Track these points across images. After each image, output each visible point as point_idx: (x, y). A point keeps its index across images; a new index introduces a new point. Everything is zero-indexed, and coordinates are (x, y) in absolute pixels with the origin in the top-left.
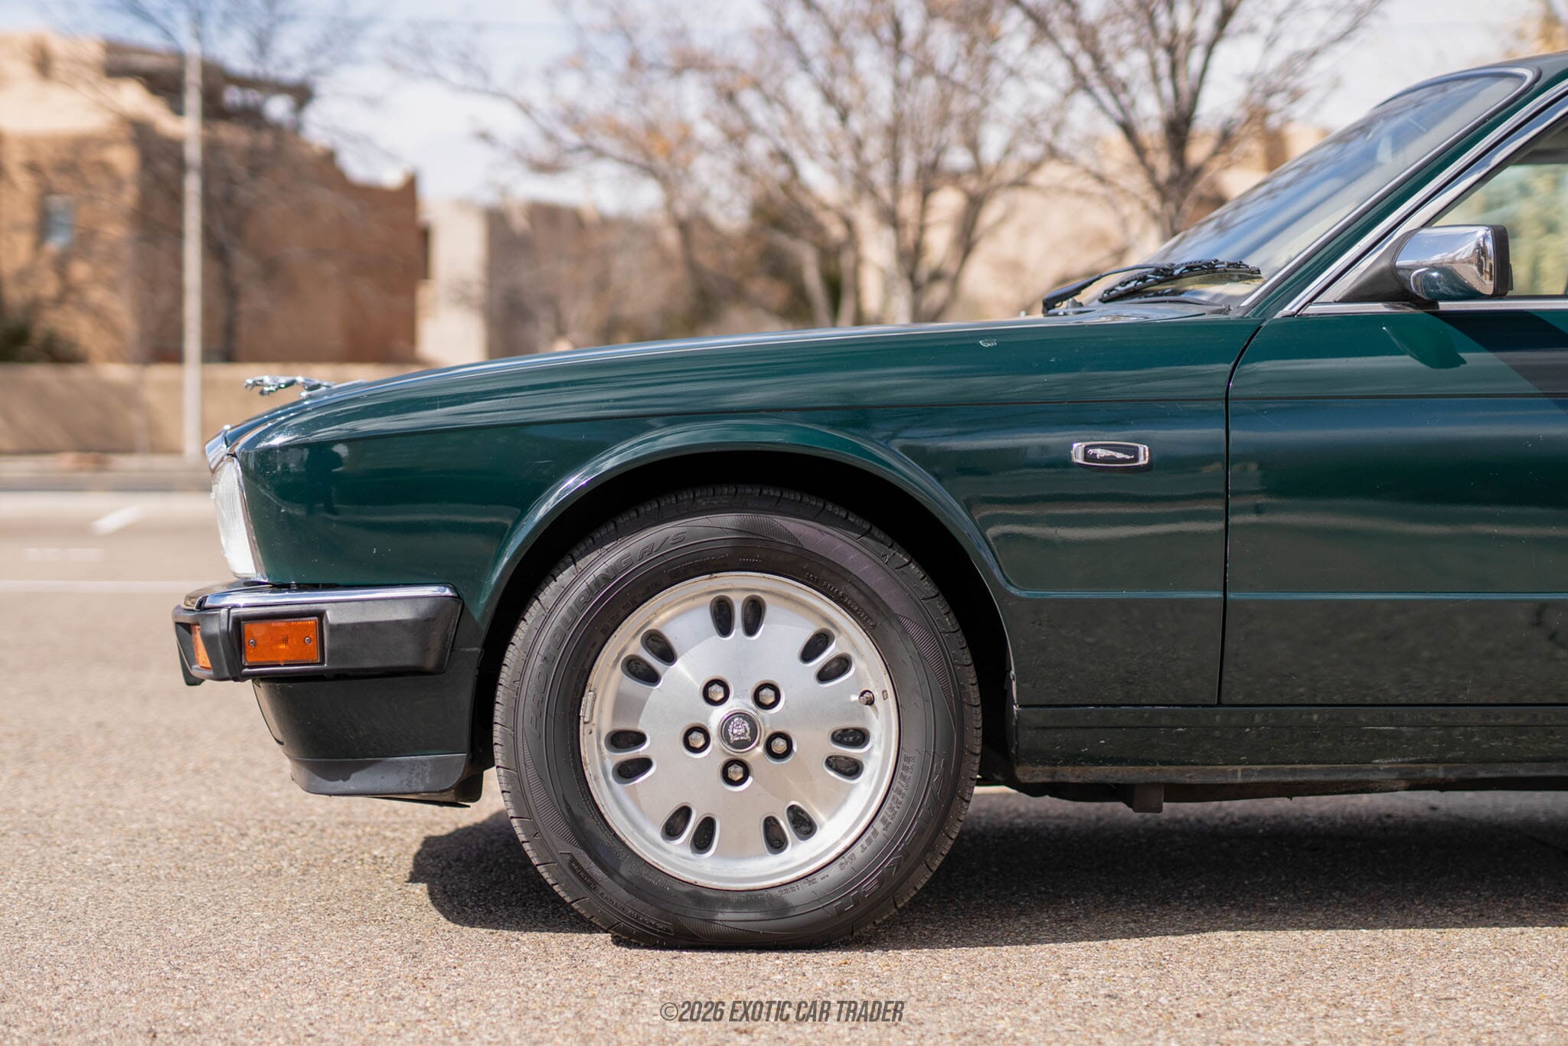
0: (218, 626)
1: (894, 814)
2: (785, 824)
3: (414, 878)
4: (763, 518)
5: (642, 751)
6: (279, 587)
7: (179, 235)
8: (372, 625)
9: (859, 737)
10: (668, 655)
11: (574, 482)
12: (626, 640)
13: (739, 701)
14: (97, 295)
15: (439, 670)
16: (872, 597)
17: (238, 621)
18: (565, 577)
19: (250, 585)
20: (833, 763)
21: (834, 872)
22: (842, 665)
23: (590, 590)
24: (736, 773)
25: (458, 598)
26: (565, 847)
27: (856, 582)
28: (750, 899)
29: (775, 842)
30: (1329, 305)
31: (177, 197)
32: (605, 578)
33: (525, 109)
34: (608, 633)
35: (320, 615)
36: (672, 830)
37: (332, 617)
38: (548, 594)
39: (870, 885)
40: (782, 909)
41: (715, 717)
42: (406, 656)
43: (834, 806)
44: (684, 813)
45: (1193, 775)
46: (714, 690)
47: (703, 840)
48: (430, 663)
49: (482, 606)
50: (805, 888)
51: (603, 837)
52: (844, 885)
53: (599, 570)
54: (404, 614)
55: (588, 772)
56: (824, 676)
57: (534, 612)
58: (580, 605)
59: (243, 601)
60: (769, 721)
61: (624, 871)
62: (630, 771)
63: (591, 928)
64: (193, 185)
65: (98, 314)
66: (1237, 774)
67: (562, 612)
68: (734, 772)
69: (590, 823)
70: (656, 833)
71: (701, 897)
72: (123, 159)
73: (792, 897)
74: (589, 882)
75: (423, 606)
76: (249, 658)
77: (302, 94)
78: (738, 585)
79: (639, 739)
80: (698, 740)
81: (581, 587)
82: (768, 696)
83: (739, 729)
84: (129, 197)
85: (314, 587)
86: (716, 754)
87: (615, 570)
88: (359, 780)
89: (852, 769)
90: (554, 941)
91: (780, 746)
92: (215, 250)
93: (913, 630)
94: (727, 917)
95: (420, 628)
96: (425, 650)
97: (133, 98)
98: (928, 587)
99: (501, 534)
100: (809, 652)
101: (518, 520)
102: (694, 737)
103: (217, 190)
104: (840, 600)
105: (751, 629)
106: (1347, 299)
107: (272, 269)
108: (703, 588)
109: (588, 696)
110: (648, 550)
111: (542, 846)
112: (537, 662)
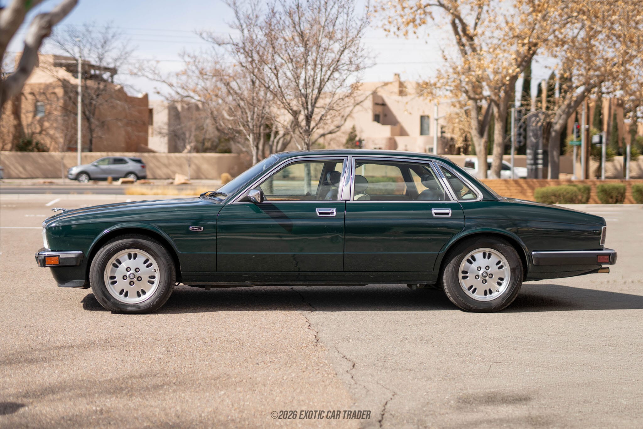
0: (41, 258)
1: (159, 291)
2: (140, 292)
3: (82, 302)
4: (136, 240)
5: (115, 280)
6: (52, 251)
7: (76, 114)
8: (68, 258)
9: (154, 277)
10: (120, 263)
11: (106, 231)
12: (113, 260)
13: (132, 271)
14: (51, 132)
15: (80, 265)
16: (155, 253)
17: (45, 257)
18: (102, 249)
19: (48, 251)
20: (149, 282)
21: (148, 301)
22: (151, 265)
23: (106, 252)
24: (132, 283)
25: (83, 253)
26: (102, 297)
27: (152, 251)
28: (134, 305)
29: (139, 295)
30: (237, 202)
31: (75, 103)
32: (108, 250)
33: (171, 85)
34: (109, 259)
35: (59, 256)
36: (121, 293)
37: (61, 256)
38: (99, 253)
39: (155, 303)
40: (139, 307)
41: (128, 274)
42: (74, 263)
43: (149, 290)
44: (123, 290)
45: (215, 284)
46: (128, 269)
47: (126, 295)
48: (78, 264)
49: (87, 254)
50: (143, 303)
51: (108, 294)
52: (149, 303)
53: (107, 248)
54: (73, 256)
55: (106, 283)
56: (148, 266)
57: (96, 255)
58: (104, 255)
59: (46, 254)
60: (137, 274)
61: (112, 300)
62: (114, 283)
63: (108, 311)
64: (80, 99)
65: (52, 137)
66: (223, 283)
67: (101, 256)
68: (131, 283)
69: (106, 292)
70: (118, 294)
71: (125, 305)
72: (60, 92)
73: (141, 305)
74: (105, 302)
75: (77, 255)
76: (46, 263)
77: (114, 71)
78: (133, 251)
79: (115, 277)
80: (125, 278)
81: (104, 251)
82: (138, 270)
83: (132, 276)
84: (61, 103)
85: (58, 251)
86: (128, 280)
87: (110, 248)
88: (66, 284)
89: (153, 283)
90: (100, 313)
91: (140, 279)
92: (86, 118)
93: (162, 259)
94: (129, 308)
95: (76, 258)
96: (77, 262)
97: (63, 73)
98: (165, 251)
99: (93, 240)
100: (145, 263)
101: (95, 238)
102: (124, 277)
103: (87, 101)
104: (149, 254)
105: (135, 258)
106: (240, 201)
107: (103, 124)
108: (126, 251)
109: (106, 270)
110: (116, 245)
111: (98, 296)
112: (97, 264)
